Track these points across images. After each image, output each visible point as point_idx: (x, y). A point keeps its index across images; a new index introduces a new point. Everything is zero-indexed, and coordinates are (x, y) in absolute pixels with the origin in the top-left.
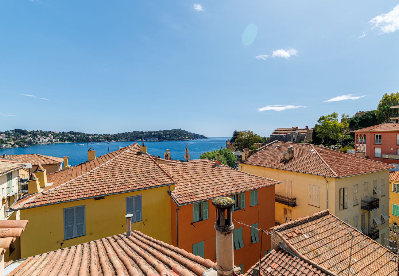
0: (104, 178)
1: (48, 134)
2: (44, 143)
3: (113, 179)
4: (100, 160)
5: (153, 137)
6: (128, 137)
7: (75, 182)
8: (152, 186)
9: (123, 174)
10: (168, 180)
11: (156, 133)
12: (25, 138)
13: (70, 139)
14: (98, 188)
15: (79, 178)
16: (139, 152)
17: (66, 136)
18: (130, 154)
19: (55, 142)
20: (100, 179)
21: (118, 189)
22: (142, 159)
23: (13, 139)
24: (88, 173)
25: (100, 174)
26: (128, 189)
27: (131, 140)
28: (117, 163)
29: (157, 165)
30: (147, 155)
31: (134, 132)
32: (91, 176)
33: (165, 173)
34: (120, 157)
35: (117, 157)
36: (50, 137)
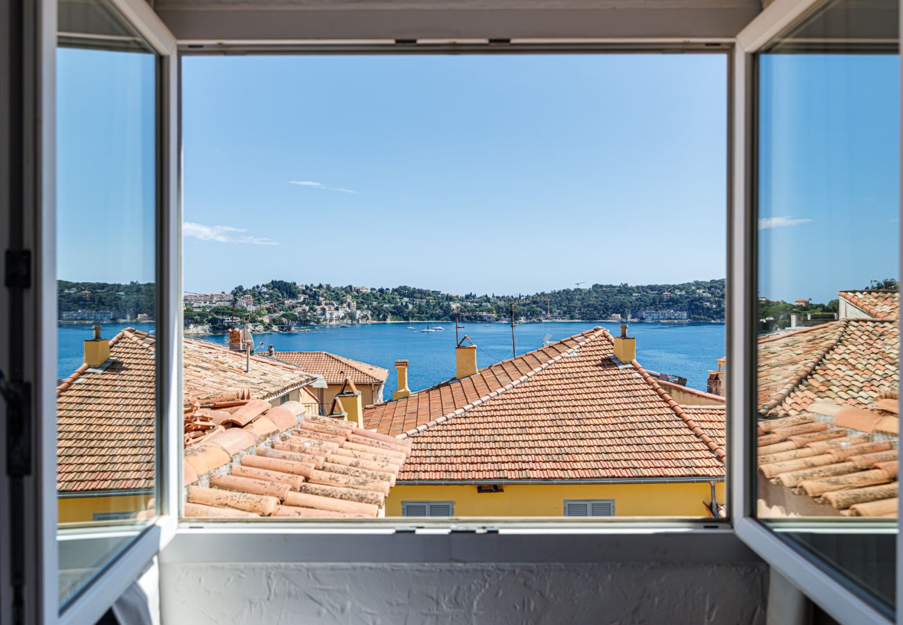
0: (501, 432)
1: (344, 296)
2: (334, 323)
3: (527, 438)
4: (488, 376)
5: (669, 307)
6: (575, 307)
7: (426, 434)
8: (650, 477)
9: (558, 426)
10: (709, 464)
11: (678, 292)
12: (293, 307)
13: (399, 312)
14: (486, 459)
15: (438, 424)
16: (609, 359)
17: (389, 302)
18: (580, 364)
19: (360, 321)
20: (491, 432)
21: (542, 470)
22: (620, 382)
23: (267, 309)
24: (459, 411)
25: (490, 419)
26: (571, 474)
27: (582, 319)
28: (539, 388)
29: (672, 408)
30: (636, 369)
31: (596, 286)
32: (468, 421)
33: (697, 436)
34: (547, 372)
35: (538, 370)
36: (349, 306)
